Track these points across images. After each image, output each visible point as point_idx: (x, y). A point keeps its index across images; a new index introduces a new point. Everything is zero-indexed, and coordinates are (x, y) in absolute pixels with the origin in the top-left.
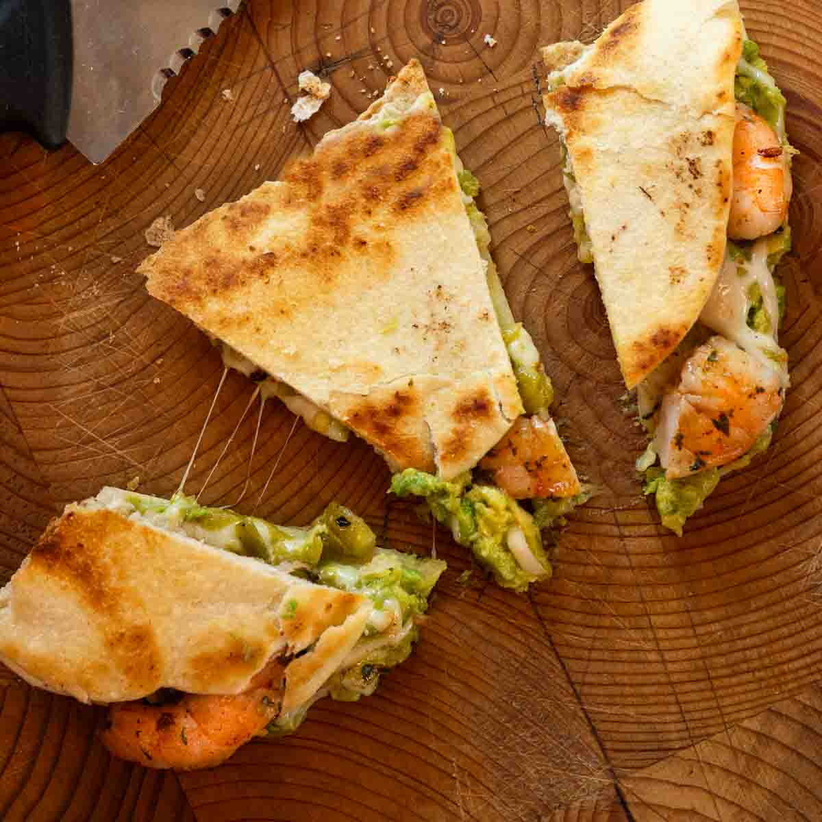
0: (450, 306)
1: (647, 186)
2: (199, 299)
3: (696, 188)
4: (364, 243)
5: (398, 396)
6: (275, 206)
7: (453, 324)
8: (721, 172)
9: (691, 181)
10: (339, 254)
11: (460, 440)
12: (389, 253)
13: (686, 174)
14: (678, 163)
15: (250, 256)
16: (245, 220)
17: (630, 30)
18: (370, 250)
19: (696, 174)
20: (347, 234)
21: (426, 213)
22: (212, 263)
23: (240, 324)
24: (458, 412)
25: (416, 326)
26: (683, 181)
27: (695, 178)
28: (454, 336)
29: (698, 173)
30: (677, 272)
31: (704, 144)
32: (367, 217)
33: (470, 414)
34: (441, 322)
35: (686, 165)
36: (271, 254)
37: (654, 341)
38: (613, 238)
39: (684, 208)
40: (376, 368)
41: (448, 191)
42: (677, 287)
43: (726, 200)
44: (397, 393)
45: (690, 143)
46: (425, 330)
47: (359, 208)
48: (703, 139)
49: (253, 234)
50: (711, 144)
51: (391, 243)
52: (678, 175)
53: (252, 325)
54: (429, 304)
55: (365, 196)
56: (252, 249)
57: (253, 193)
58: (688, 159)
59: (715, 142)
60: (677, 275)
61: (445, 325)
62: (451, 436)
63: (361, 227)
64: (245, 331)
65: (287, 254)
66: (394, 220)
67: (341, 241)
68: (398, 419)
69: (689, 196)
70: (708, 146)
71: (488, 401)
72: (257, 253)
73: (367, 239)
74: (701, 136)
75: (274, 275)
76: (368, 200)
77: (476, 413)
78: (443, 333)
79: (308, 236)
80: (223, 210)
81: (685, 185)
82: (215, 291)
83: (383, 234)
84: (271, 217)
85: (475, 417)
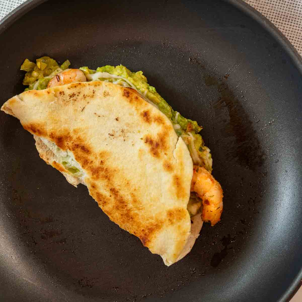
0: (116, 131)
1: (81, 109)
2: (129, 210)
3: (78, 94)
4: (102, 161)
5: (146, 142)
6: (96, 191)
7: (122, 129)
8: (72, 87)
9: (76, 96)
10: (106, 169)
11: (157, 119)
12: (103, 153)
13: (75, 98)
14: (72, 101)
15: (113, 197)
16: (102, 199)
17: (33, 127)
18: (103, 159)
19: (74, 95)
20: (100, 168)
21: (88, 144)
22: (117, 208)
23: (134, 196)
24: (148, 122)
25: (124, 140)
26: (77, 99)
27: (75, 95)
28: (125, 128)
29: (73, 94)
30: (105, 94)
31: (64, 94)
32: (93, 162)
33: (149, 117)
34: (122, 133)
35: (72, 98)
36: (111, 190)
37: (128, 97)
38: (99, 116)
39: (85, 96)
40: (140, 151)
41: (80, 138)
42: (110, 93)
43: (80, 84)
44: (145, 142)
45: (65, 99)
46: (125, 137)
47: (91, 165)
48: (62, 95)
49: (106, 196)
50: (63, 92)
51: (100, 153)
52: (75, 100)
53: (134, 192)
54: (117, 137)
55: (87, 164)
56: (110, 196)
57: (94, 198)
58: (70, 98)
59: (63, 91)
60: (106, 94)
61: (122, 131)
62: (156, 122)
63: (97, 164)
64: (136, 194)
65: (110, 185)
66: (93, 154)
67: (102, 169)
68: (153, 141)
69: (81, 96)
70: (64, 93)
71: (143, 112)
72: (112, 195)
73: (100, 161)
74: (62, 96)
75: (117, 188)
76: (88, 163)
77: (148, 116)
78: (125, 131)
79: (103, 180)
80: (101, 206)
81: (78, 97)
82: (126, 205)
83: (98, 156)
84: (100, 192)
85: (149, 116)
